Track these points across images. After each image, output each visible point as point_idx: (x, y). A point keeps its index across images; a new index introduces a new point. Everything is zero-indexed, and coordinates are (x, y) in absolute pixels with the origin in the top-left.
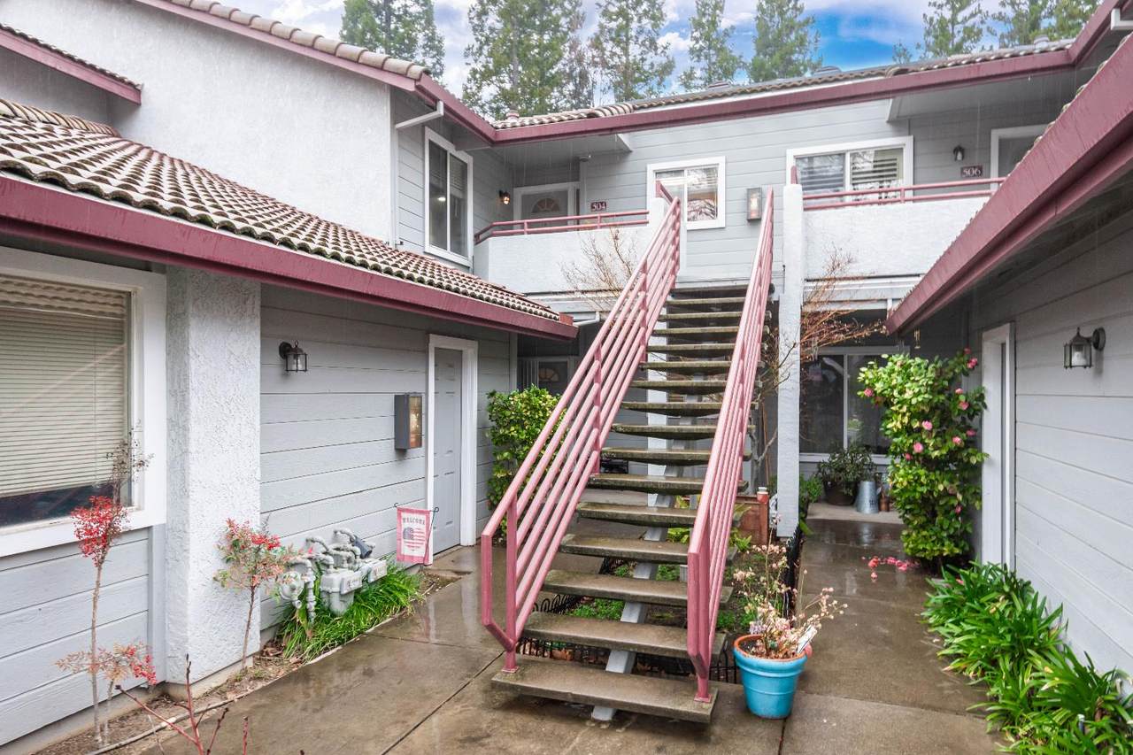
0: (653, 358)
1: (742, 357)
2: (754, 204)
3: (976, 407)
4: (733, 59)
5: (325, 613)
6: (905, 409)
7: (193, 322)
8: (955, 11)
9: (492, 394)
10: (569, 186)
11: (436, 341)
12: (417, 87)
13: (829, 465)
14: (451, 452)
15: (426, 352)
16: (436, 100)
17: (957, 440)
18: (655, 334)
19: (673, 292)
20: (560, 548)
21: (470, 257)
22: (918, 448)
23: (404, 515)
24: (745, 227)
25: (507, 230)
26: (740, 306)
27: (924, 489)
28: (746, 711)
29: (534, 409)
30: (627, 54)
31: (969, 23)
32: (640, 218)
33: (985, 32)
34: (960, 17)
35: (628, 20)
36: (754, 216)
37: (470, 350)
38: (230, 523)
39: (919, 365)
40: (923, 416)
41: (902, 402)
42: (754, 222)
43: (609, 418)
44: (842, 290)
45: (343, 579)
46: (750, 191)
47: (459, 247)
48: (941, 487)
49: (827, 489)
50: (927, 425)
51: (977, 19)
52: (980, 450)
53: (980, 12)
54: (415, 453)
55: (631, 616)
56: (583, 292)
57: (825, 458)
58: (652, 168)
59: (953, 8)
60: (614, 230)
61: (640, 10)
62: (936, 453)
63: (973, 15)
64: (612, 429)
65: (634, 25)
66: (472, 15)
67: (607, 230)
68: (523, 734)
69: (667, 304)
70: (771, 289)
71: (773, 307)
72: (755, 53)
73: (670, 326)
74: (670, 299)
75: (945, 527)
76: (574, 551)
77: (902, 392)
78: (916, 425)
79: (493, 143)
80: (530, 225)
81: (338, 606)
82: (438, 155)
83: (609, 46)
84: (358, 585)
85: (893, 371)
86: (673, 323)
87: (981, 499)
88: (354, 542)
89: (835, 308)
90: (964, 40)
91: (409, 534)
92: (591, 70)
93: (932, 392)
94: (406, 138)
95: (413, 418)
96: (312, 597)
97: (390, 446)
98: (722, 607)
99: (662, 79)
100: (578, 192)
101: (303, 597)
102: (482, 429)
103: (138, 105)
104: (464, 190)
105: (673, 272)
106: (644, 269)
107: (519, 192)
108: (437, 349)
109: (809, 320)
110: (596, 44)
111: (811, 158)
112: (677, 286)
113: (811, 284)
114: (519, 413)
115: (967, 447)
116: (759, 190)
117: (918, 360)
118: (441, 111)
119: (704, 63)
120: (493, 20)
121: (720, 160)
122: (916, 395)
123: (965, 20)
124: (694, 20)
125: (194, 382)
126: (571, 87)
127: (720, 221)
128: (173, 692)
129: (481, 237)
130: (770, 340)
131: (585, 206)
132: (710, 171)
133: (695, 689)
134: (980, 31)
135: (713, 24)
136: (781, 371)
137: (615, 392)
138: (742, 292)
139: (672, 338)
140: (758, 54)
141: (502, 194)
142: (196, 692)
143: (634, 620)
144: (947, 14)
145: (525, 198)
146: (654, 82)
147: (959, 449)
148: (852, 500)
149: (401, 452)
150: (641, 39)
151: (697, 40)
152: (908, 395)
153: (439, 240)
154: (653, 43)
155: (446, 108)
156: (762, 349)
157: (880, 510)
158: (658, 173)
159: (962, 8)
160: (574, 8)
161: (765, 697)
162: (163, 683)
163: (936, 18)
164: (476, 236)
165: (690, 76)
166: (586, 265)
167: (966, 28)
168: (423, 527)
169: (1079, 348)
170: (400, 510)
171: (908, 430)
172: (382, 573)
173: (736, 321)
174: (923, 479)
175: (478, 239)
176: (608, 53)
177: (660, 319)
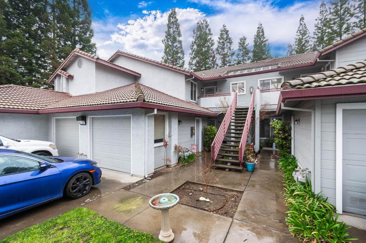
0: (232, 121)
1: (247, 122)
2: (252, 90)
3: (290, 129)
4: (248, 51)
5: (184, 159)
6: (277, 129)
7: (172, 118)
8: (303, 37)
9: (204, 127)
10: (215, 87)
11: (196, 118)
12: (190, 74)
13: (266, 140)
14: (198, 136)
15: (195, 120)
16: (193, 76)
17: (287, 135)
18: (233, 116)
19: (236, 109)
20: (220, 149)
21: (197, 101)
22: (280, 136)
23: (193, 146)
24: (250, 94)
25: (203, 97)
26: (247, 111)
27: (281, 143)
28: (247, 171)
29: (212, 129)
30: (224, 51)
31: (306, 39)
32: (229, 94)
33: (310, 41)
34: (304, 38)
35: (224, 44)
36: (251, 92)
37: (200, 119)
38: (176, 144)
39: (280, 122)
40: (280, 131)
41: (277, 128)
42: (251, 93)
43: (226, 130)
44: (268, 107)
45: (187, 154)
46: (251, 87)
47: (195, 100)
48: (284, 143)
49: (266, 144)
50: (281, 132)
51: (308, 38)
52: (291, 136)
53: (309, 36)
54: (193, 136)
55: (229, 164)
56: (219, 108)
57: (266, 138)
58: (231, 83)
59: (302, 36)
60: (224, 96)
61: (227, 41)
62: (283, 137)
63: (307, 37)
64: (226, 132)
65: (225, 45)
66: (191, 46)
67: (223, 96)
68: (217, 171)
69: (235, 111)
70: (254, 108)
71: (254, 112)
72: (254, 48)
73: (235, 115)
74: (235, 110)
75: (285, 149)
76: (222, 150)
77: (277, 126)
78: (279, 132)
79: (202, 81)
80: (208, 96)
81: (186, 158)
82: (192, 83)
83: (220, 50)
84: (188, 155)
85: (276, 123)
86: (236, 115)
87: (291, 145)
88: (187, 149)
89: (267, 110)
90: (305, 43)
91: (194, 148)
92: (216, 55)
93: (282, 127)
94: (187, 82)
95: (194, 131)
96: (183, 156)
97: (190, 135)
98: (244, 157)
99: (232, 56)
100: (216, 88)
101: (182, 156)
102: (202, 132)
103: (141, 77)
104: (196, 89)
105: (236, 105)
106: (231, 106)
107: (205, 88)
108: (196, 120)
109: (261, 113)
110: (217, 50)
111: (264, 81)
112: (237, 108)
113: (262, 106)
114: (209, 130)
115: (288, 136)
116: (253, 87)
117: (280, 121)
118: (194, 77)
119: (242, 52)
120: (195, 47)
121: (245, 82)
122: (279, 127)
123: (305, 38)
124: (239, 43)
125: (172, 126)
126: (211, 58)
127: (245, 93)
128: (169, 166)
129: (199, 97)
130: (253, 117)
131: (218, 90)
132: (243, 83)
133: (240, 166)
134: (309, 41)
135: (244, 43)
136: (256, 122)
137: (227, 127)
138: (248, 109)
139: (236, 117)
140: (255, 48)
141: (202, 89)
142: (172, 166)
143: (231, 159)
144: (301, 37)
145: (206, 89)
146: (230, 57)
147: (287, 136)
148: (271, 146)
149: (192, 136)
150: (227, 47)
151: (240, 47)
152: (277, 127)
153: (192, 99)
154: (230, 48)
155: (195, 77)
156: (251, 119)
157: (277, 148)
158: (232, 84)
159: (304, 36)
160: (212, 42)
161: (250, 168)
162: (168, 165)
163: (298, 38)
164: (198, 97)
165: (238, 55)
166: (219, 103)
167: (305, 40)
168: (196, 148)
169: (296, 121)
170: (192, 145)
171: (278, 133)
172: (191, 154)
173: (247, 114)
174: (281, 141)
175: (198, 98)
176: (220, 52)
177: (234, 114)
